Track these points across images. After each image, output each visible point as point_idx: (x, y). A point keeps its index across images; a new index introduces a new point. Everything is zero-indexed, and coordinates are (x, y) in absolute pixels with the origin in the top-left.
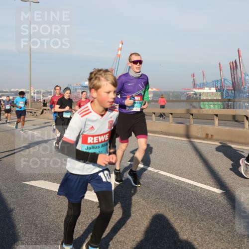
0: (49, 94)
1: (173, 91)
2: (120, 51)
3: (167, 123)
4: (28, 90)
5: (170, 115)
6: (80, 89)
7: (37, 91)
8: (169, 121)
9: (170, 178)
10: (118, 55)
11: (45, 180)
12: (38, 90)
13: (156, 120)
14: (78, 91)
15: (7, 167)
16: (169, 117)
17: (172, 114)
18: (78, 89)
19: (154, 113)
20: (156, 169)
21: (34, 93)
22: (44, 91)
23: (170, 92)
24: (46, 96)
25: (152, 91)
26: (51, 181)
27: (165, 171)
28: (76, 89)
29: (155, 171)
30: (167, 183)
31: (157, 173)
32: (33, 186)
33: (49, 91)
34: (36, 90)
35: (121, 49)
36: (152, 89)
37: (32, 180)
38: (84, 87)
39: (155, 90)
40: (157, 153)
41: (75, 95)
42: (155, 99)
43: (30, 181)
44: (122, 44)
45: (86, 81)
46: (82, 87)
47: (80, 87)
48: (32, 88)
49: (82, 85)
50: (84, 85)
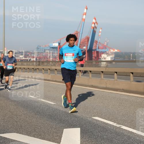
0: (21, 54)
1: (132, 52)
2: (84, 16)
3: (128, 82)
4: (2, 51)
5: (131, 74)
6: (49, 50)
8: (129, 79)
9: (131, 132)
10: (83, 19)
11: (17, 133)
13: (118, 78)
14: (47, 51)
16: (130, 76)
17: (132, 73)
18: (47, 49)
19: (116, 73)
20: (119, 124)
22: (16, 51)
23: (131, 53)
24: (18, 56)
25: (114, 51)
26: (22, 134)
27: (127, 126)
28: (45, 50)
29: (118, 126)
30: (129, 138)
31: (120, 128)
32: (6, 138)
33: (21, 51)
35: (85, 14)
36: (114, 50)
37: (5, 133)
38: (52, 48)
39: (116, 51)
40: (119, 109)
41: (44, 55)
42: (116, 60)
43: (3, 133)
44: (87, 9)
45: (54, 43)
46: (50, 48)
47: (49, 48)
48: (5, 49)
49: (50, 46)
50: (52, 47)
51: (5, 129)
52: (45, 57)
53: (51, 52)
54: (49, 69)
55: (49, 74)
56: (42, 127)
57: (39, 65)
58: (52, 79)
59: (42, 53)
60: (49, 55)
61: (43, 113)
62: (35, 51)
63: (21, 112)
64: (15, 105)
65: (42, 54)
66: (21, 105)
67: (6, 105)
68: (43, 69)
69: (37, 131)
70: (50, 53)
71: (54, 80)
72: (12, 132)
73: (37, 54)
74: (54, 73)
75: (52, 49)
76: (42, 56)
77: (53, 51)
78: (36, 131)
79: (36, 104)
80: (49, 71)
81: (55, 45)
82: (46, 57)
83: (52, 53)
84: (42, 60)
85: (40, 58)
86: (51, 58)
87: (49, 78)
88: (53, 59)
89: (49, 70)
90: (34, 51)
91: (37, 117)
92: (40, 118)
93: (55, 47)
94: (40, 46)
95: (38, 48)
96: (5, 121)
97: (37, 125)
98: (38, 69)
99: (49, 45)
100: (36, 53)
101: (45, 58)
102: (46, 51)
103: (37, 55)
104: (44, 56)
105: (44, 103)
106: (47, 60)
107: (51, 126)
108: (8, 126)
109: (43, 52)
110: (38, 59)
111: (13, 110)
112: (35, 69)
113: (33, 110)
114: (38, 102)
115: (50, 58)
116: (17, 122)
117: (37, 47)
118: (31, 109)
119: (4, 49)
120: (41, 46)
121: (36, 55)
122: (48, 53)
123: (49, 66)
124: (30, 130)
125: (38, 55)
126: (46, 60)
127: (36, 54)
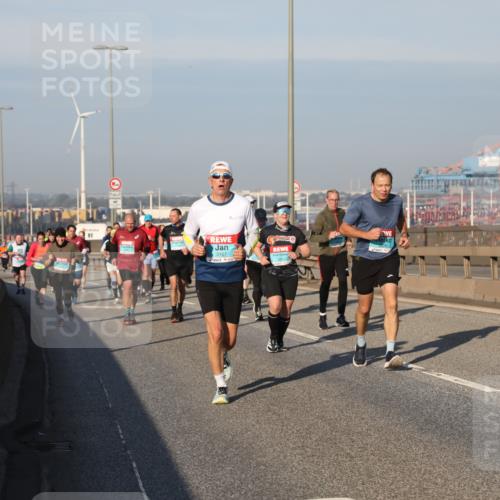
4: (285, 194)
6: (463, 183)
7: (312, 197)
12: (317, 192)
14: (453, 190)
15: (226, 448)
18: (455, 182)
21: (303, 203)
28: (447, 186)
33: (353, 193)
34: (308, 194)
41: (442, 204)
45: (482, 155)
46: (468, 176)
47: (463, 177)
48: (296, 185)
49: (467, 170)
50: (477, 171)
51: (310, 484)
52: (449, 213)
53: (472, 190)
54: (468, 258)
55: (469, 278)
56: (450, 477)
57: (426, 244)
58: (479, 297)
59: (436, 196)
60: (463, 204)
61: (452, 428)
62: (407, 192)
63: (366, 423)
64: (342, 394)
65: (435, 201)
66: (363, 395)
67: (309, 394)
68: (444, 258)
69: (430, 492)
70: (467, 196)
71: (489, 299)
72: (338, 496)
73: (417, 201)
74: (487, 274)
75: (476, 179)
76: (435, 210)
77: (479, 187)
78: (427, 494)
79: (422, 390)
80: (465, 267)
81: (489, 165)
82: (454, 214)
83: (476, 196)
84: (437, 224)
85: (427, 218)
86: (472, 217)
87: (469, 294)
88: (481, 219)
89: (466, 261)
90: (405, 191)
91: (430, 441)
92: (441, 443)
93: (489, 171)
94: (427, 172)
95: (418, 180)
96: (309, 454)
97: (430, 473)
98: (423, 257)
99: (464, 167)
100: (411, 197)
101: (450, 217)
102: (451, 187)
103: (415, 204)
104: (443, 208)
105: (451, 387)
106: (457, 226)
107: (487, 477)
108: (321, 473)
109: (439, 191)
110: (420, 220)
111: (334, 412)
112: (410, 260)
113: (409, 414)
114: (426, 384)
115: (467, 214)
116: (352, 457)
117: (417, 176)
118: (404, 411)
119: (293, 188)
120: (433, 171)
121: (412, 206)
122: (458, 195)
123: (464, 245)
124: (402, 490)
125: (418, 207)
126: (450, 224)
127: (412, 202)
